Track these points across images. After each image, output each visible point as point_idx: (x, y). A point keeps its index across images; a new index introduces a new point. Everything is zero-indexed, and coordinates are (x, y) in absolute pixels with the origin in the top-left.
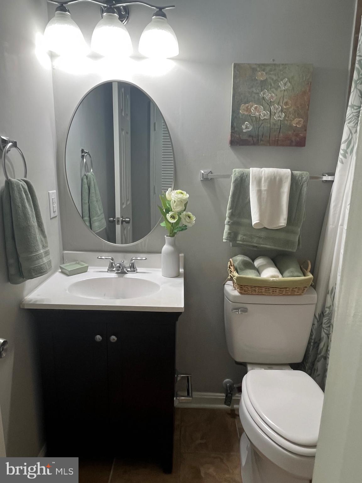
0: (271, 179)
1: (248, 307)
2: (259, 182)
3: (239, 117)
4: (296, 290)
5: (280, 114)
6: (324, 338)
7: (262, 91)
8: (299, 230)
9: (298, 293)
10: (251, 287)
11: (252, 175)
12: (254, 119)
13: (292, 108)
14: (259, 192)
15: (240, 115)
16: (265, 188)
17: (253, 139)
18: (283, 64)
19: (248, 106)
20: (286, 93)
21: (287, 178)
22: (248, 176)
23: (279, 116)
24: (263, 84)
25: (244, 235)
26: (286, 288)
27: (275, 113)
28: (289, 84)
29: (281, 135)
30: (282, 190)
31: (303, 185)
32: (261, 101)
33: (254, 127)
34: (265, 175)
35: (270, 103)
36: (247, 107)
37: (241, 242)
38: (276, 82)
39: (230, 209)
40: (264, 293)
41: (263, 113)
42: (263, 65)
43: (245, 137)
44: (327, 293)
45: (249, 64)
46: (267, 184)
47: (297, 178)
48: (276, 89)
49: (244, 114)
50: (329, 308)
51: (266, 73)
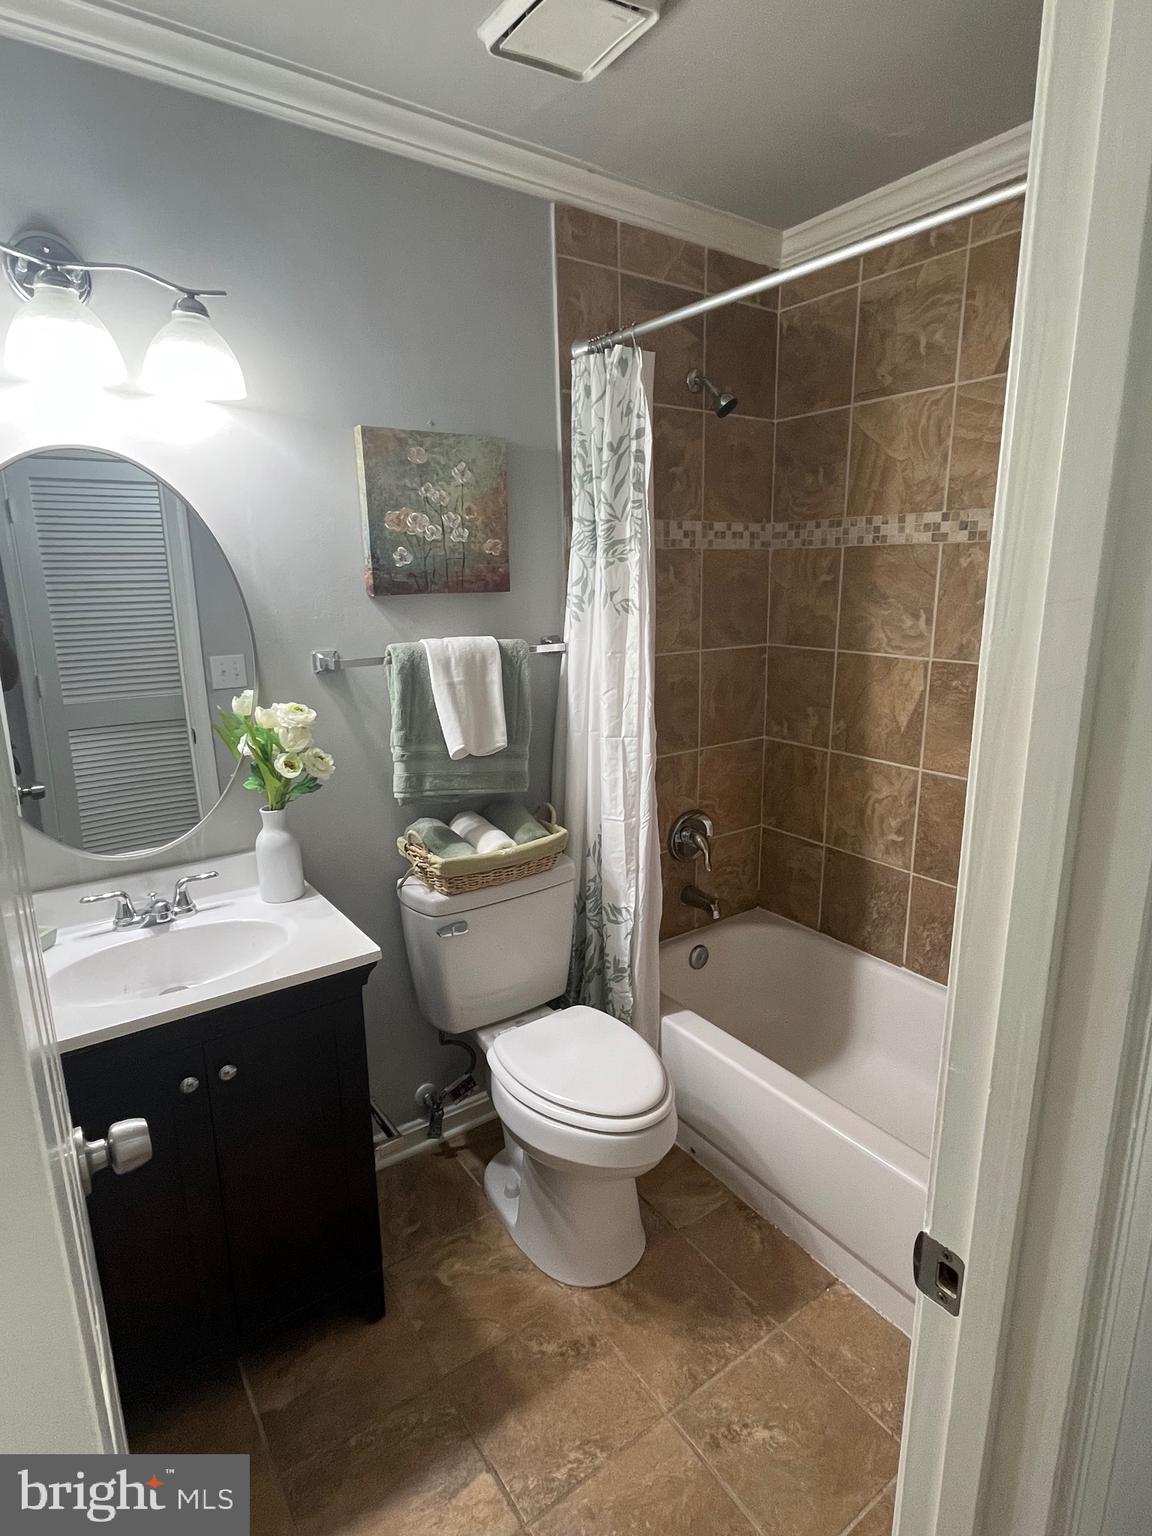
0: (467, 660)
1: (466, 917)
2: (446, 667)
3: (386, 538)
4: (544, 861)
5: (460, 529)
6: (594, 936)
7: (422, 485)
8: (527, 749)
9: (547, 868)
10: (469, 876)
11: (431, 656)
12: (414, 540)
13: (480, 519)
14: (451, 686)
15: (387, 533)
16: (461, 678)
17: (417, 582)
18: (454, 435)
19: (400, 515)
20: (466, 490)
21: (493, 653)
22: (423, 657)
23: (458, 535)
24: (424, 472)
25: (435, 777)
26: (528, 863)
27: (452, 529)
28: (468, 473)
29: (467, 571)
30: (488, 679)
31: (520, 667)
32: (423, 505)
33: (415, 557)
34: (455, 653)
35: (441, 510)
36: (398, 517)
37: (432, 793)
38: (445, 468)
39: (401, 728)
40: (491, 884)
41: (429, 530)
42: (419, 433)
43: (401, 578)
44: (585, 855)
45: (391, 430)
46: (461, 670)
47: (510, 652)
48: (449, 483)
49: (393, 530)
50: (594, 880)
51: (426, 450)
